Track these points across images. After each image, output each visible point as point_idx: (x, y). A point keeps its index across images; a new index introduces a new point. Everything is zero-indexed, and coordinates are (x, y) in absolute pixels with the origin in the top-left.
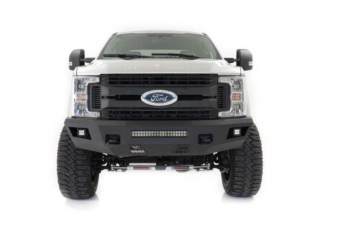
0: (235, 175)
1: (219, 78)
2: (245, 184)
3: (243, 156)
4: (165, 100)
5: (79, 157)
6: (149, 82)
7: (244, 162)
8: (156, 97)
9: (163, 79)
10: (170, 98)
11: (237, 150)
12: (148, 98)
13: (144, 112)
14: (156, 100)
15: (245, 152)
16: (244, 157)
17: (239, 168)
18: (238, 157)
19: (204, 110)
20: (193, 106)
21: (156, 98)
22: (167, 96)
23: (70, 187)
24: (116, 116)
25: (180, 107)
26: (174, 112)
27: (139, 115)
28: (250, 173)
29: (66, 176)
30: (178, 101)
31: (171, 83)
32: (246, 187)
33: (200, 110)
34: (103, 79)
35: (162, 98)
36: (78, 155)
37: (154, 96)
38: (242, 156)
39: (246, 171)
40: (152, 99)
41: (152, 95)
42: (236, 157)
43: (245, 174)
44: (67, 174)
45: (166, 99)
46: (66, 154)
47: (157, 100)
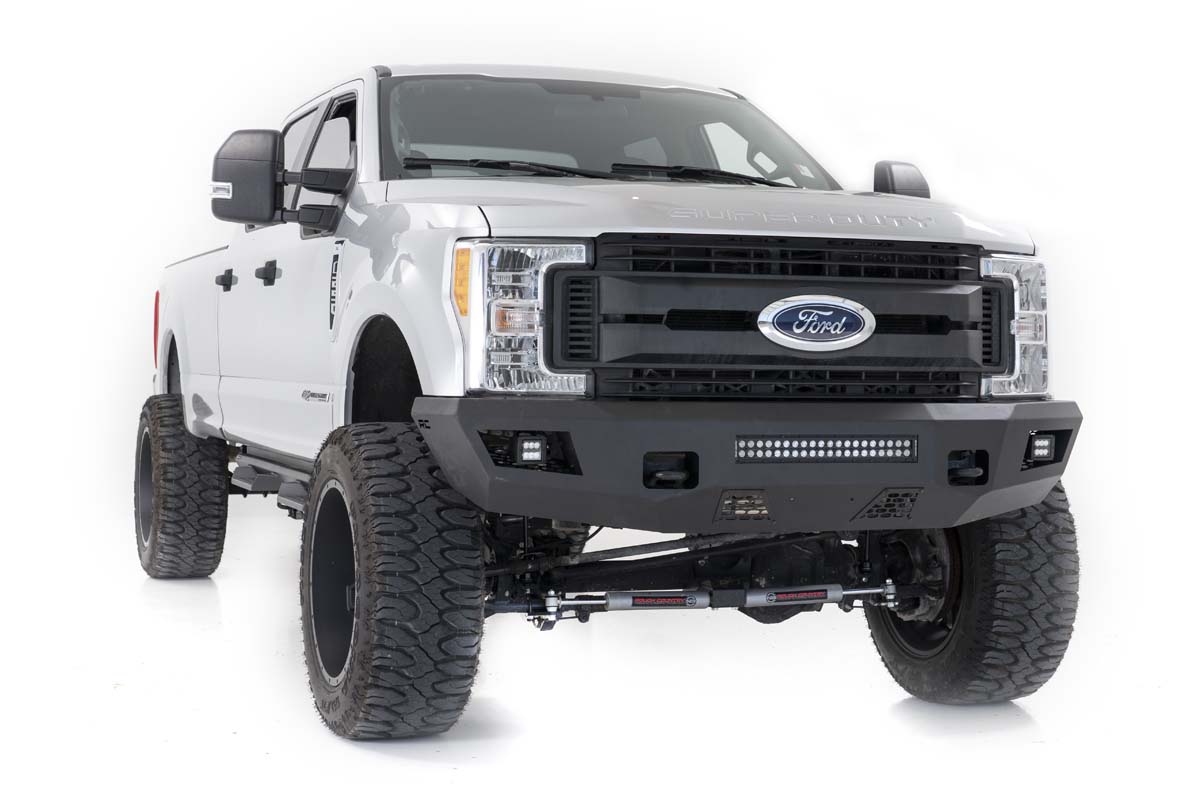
0: (996, 612)
1: (983, 261)
2: (1023, 646)
3: (1020, 542)
4: (838, 331)
5: (457, 557)
6: (773, 267)
7: (1023, 563)
8: (810, 319)
9: (819, 256)
10: (854, 324)
11: (1000, 521)
12: (785, 322)
13: (761, 374)
14: (811, 329)
15: (1027, 528)
16: (1026, 548)
17: (1010, 588)
18: (1005, 546)
19: (948, 369)
20: (922, 355)
21: (812, 322)
22: (844, 319)
23: (409, 678)
24: (657, 387)
25: (881, 358)
26: (856, 376)
27: (736, 385)
28: (1044, 604)
29: (407, 631)
30: (876, 335)
31: (845, 271)
32: (1023, 657)
33: (937, 369)
34: (602, 252)
35: (830, 323)
36: (453, 548)
37: (803, 315)
38: (1019, 544)
39: (1031, 596)
40: (798, 327)
41: (795, 311)
42: (998, 547)
43: (1026, 608)
44: (410, 625)
45: (840, 326)
46: (409, 546)
47: (814, 329)
